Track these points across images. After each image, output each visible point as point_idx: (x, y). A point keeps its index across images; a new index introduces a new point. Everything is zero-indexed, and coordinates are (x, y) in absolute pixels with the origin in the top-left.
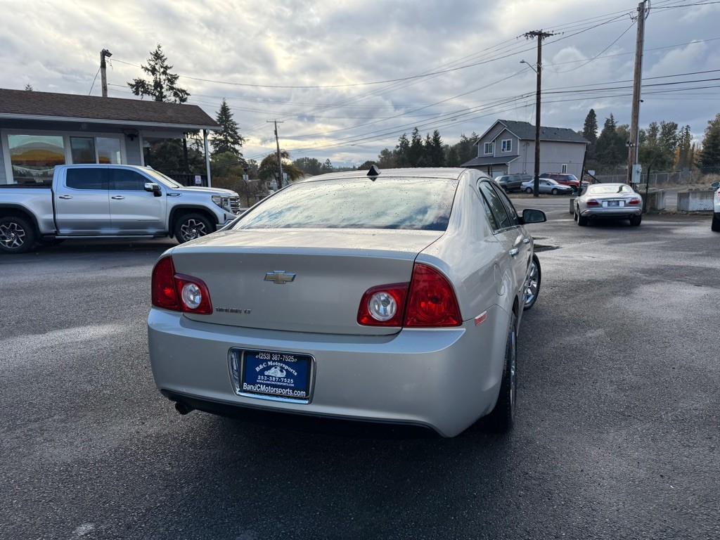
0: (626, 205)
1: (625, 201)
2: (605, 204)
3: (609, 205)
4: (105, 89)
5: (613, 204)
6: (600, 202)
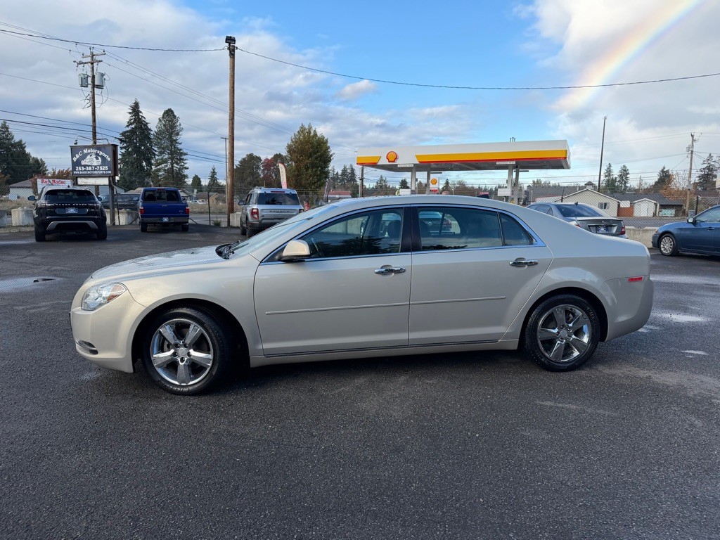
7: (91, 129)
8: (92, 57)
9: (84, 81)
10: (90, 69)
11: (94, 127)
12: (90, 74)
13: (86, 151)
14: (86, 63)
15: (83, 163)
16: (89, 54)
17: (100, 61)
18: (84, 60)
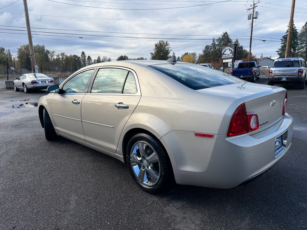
0: (49, 82)
1: (48, 81)
2: (40, 83)
3: (42, 83)
5: (44, 82)
6: (38, 82)
7: (250, 38)
8: (254, 5)
9: (250, 17)
10: (252, 11)
11: (251, 37)
12: (252, 13)
13: (226, 48)
14: (251, 9)
15: (225, 53)
16: (253, 4)
17: (256, 6)
18: (250, 8)
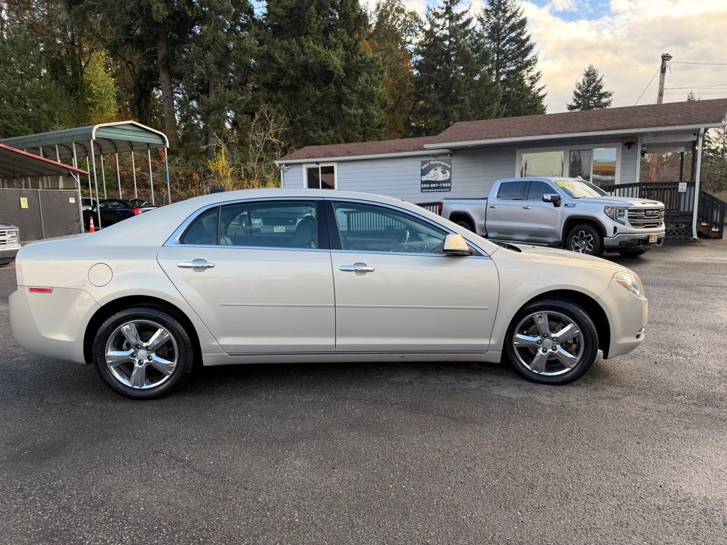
4: (661, 95)
